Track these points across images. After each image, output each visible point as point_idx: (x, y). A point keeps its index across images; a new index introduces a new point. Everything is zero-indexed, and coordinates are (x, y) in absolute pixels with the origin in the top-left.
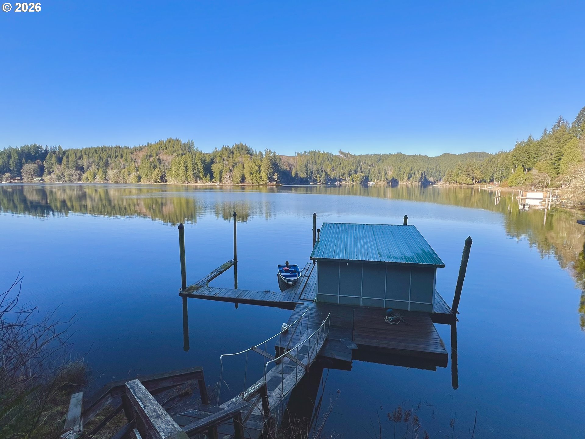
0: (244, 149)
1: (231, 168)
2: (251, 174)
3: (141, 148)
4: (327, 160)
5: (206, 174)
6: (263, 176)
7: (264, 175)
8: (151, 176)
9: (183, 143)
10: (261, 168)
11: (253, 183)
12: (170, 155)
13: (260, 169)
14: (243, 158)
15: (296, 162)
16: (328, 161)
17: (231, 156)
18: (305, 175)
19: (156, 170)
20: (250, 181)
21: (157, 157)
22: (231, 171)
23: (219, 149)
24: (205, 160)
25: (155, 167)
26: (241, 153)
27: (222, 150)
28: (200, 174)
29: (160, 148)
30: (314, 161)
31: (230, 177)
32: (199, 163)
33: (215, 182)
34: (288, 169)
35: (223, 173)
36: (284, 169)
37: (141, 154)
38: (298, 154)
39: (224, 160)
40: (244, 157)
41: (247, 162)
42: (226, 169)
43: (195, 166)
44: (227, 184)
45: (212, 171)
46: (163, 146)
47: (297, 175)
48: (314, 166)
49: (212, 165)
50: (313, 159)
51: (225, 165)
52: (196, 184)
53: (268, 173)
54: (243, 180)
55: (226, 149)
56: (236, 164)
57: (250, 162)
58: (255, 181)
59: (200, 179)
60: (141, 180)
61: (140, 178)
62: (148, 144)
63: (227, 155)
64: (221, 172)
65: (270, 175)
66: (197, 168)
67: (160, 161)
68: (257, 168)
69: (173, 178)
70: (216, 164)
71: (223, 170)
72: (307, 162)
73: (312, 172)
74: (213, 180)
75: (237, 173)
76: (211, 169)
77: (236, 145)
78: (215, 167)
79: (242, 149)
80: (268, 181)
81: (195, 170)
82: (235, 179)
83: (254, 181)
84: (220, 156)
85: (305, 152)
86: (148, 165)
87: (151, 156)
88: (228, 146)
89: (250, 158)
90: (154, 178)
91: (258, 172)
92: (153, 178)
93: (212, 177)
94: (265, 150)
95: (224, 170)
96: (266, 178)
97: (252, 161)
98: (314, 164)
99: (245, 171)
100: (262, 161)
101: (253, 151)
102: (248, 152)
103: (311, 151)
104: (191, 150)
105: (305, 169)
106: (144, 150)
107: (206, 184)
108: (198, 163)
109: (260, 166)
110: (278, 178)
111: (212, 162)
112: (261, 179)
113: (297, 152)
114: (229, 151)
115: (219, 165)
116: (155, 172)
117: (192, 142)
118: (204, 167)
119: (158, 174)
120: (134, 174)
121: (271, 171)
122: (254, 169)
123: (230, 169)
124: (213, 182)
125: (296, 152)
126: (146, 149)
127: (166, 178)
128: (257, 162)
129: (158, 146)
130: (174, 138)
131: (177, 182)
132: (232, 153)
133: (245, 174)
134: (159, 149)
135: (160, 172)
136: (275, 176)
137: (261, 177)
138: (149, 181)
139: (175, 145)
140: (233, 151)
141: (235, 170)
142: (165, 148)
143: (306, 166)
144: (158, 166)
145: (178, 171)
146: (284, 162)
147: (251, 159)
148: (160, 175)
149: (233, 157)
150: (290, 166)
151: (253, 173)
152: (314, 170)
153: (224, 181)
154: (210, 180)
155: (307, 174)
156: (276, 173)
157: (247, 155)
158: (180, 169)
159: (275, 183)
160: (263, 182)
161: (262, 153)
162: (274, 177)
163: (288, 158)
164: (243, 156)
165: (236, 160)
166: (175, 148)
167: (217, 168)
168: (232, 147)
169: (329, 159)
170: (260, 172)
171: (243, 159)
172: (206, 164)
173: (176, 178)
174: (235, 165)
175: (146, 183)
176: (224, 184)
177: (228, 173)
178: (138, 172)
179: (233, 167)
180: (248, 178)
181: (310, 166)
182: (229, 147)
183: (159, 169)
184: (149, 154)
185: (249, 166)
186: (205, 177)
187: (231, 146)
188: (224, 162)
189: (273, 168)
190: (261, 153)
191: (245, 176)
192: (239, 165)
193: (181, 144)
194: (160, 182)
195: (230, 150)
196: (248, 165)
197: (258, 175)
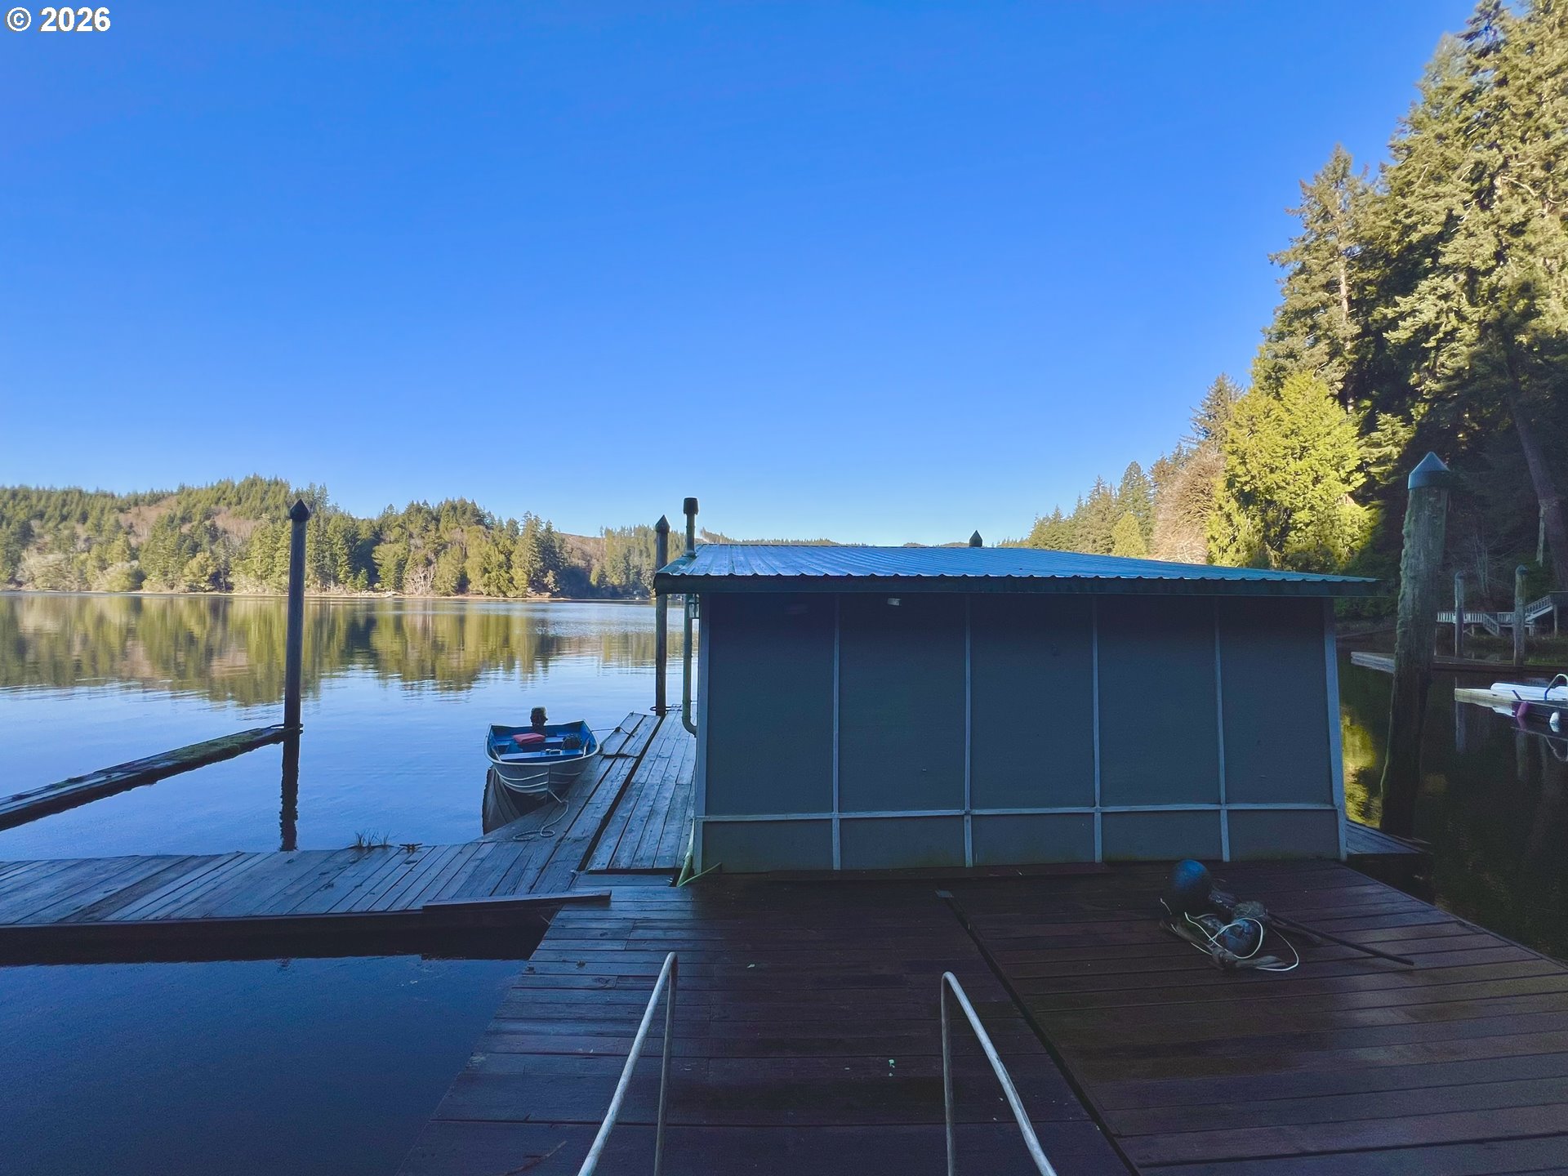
0: (468, 514)
1: (432, 556)
2: (486, 571)
3: (156, 499)
4: (674, 547)
5: (355, 571)
6: (516, 578)
7: (519, 575)
8: (179, 574)
9: (293, 490)
10: (513, 557)
11: (489, 594)
12: (248, 519)
13: (509, 560)
14: (465, 532)
15: (603, 550)
16: (676, 550)
17: (432, 527)
18: (624, 579)
19: (200, 556)
20: (481, 589)
21: (208, 523)
22: (429, 563)
23: (401, 509)
24: (356, 534)
25: (195, 549)
26: (462, 521)
27: (409, 513)
28: (339, 569)
29: (219, 499)
30: (643, 548)
31: (425, 577)
32: (338, 540)
33: (381, 591)
34: (582, 563)
35: (407, 567)
36: (572, 564)
37: (152, 514)
38: (608, 532)
39: (411, 536)
40: (469, 532)
41: (475, 544)
42: (417, 557)
43: (326, 547)
44: (416, 595)
45: (376, 561)
46: (231, 496)
47: (605, 578)
48: (645, 559)
49: (376, 548)
50: (642, 543)
51: (413, 549)
52: (324, 594)
53: (531, 569)
54: (462, 585)
55: (419, 510)
56: (445, 547)
57: (484, 543)
58: (496, 590)
59: (337, 581)
60: (145, 583)
61: (139, 578)
62: (182, 489)
63: (420, 522)
64: (401, 566)
65: (535, 575)
66: (331, 555)
67: (214, 534)
68: (502, 558)
69: (253, 579)
70: (389, 545)
71: (407, 560)
72: (629, 551)
73: (639, 574)
74: (377, 585)
75: (446, 569)
76: (373, 556)
77: (447, 501)
78: (386, 555)
79: (464, 513)
80: (529, 590)
81: (324, 557)
82: (438, 583)
83: (493, 588)
84: (401, 527)
85: (623, 529)
86: (171, 543)
87: (184, 520)
88: (425, 503)
89: (484, 533)
90: (191, 577)
91: (505, 568)
92: (187, 578)
93: (373, 578)
94: (525, 517)
95: (409, 561)
96: (524, 582)
97: (490, 540)
98: (645, 555)
99: (468, 564)
100: (515, 542)
101: (493, 519)
102: (479, 519)
103: (637, 526)
104: (318, 509)
105: (622, 566)
106: (164, 503)
107: (355, 595)
108: (335, 541)
109: (511, 553)
110: (556, 582)
111: (377, 538)
112: (510, 585)
113: (604, 528)
114: (426, 515)
115: (398, 548)
116: (194, 564)
117: (323, 490)
118: (351, 552)
119: (203, 569)
120: (120, 568)
121: (537, 566)
122: (493, 559)
123: (427, 559)
124: (374, 590)
125: (602, 528)
126: (173, 501)
127: (230, 580)
128: (501, 544)
129: (214, 495)
130: (267, 476)
131: (265, 591)
132: (437, 520)
133: (469, 571)
134: (217, 503)
135: (210, 561)
136: (550, 579)
137: (511, 580)
138: (172, 587)
139: (270, 494)
140: (437, 515)
141: (442, 559)
142: (235, 500)
143: (626, 558)
144: (205, 545)
145: (270, 560)
146: (572, 549)
147: (486, 537)
148: (210, 570)
149: (437, 529)
150: (585, 556)
151: (490, 570)
152: (644, 568)
153: (409, 588)
154: (368, 585)
155: (628, 578)
156: (550, 571)
157: (476, 527)
158: (278, 554)
159: (548, 594)
160: (517, 592)
161: (516, 523)
162: (546, 580)
163: (583, 540)
164: (465, 528)
165: (447, 537)
166: (269, 502)
167: (391, 554)
168: (436, 506)
169: (678, 547)
170: (510, 567)
171: (466, 536)
172: (359, 543)
173: (261, 578)
174: (441, 548)
175: (160, 591)
176: (407, 596)
177: (420, 569)
178: (135, 563)
179: (437, 553)
180: (476, 581)
181: (635, 560)
182: (427, 504)
183: (208, 554)
184: (179, 514)
185: (479, 551)
186: (352, 577)
187: (434, 503)
188: (412, 541)
189: (543, 559)
190: (513, 524)
191: (468, 576)
192: (454, 549)
193: (287, 492)
194: (209, 591)
195: (429, 513)
196: (478, 548)
197: (504, 574)
